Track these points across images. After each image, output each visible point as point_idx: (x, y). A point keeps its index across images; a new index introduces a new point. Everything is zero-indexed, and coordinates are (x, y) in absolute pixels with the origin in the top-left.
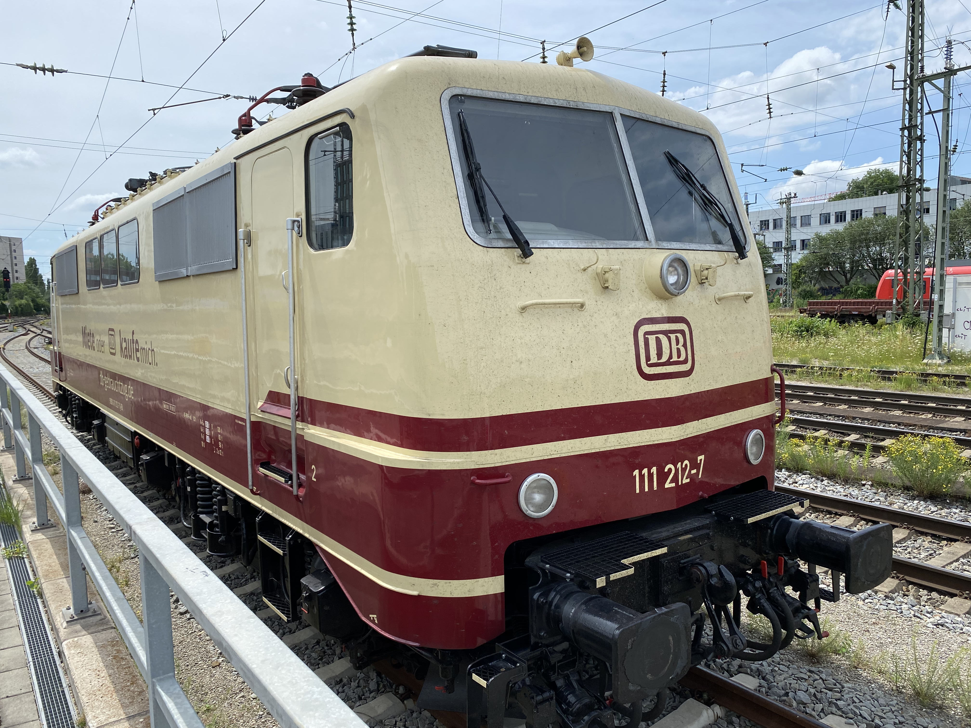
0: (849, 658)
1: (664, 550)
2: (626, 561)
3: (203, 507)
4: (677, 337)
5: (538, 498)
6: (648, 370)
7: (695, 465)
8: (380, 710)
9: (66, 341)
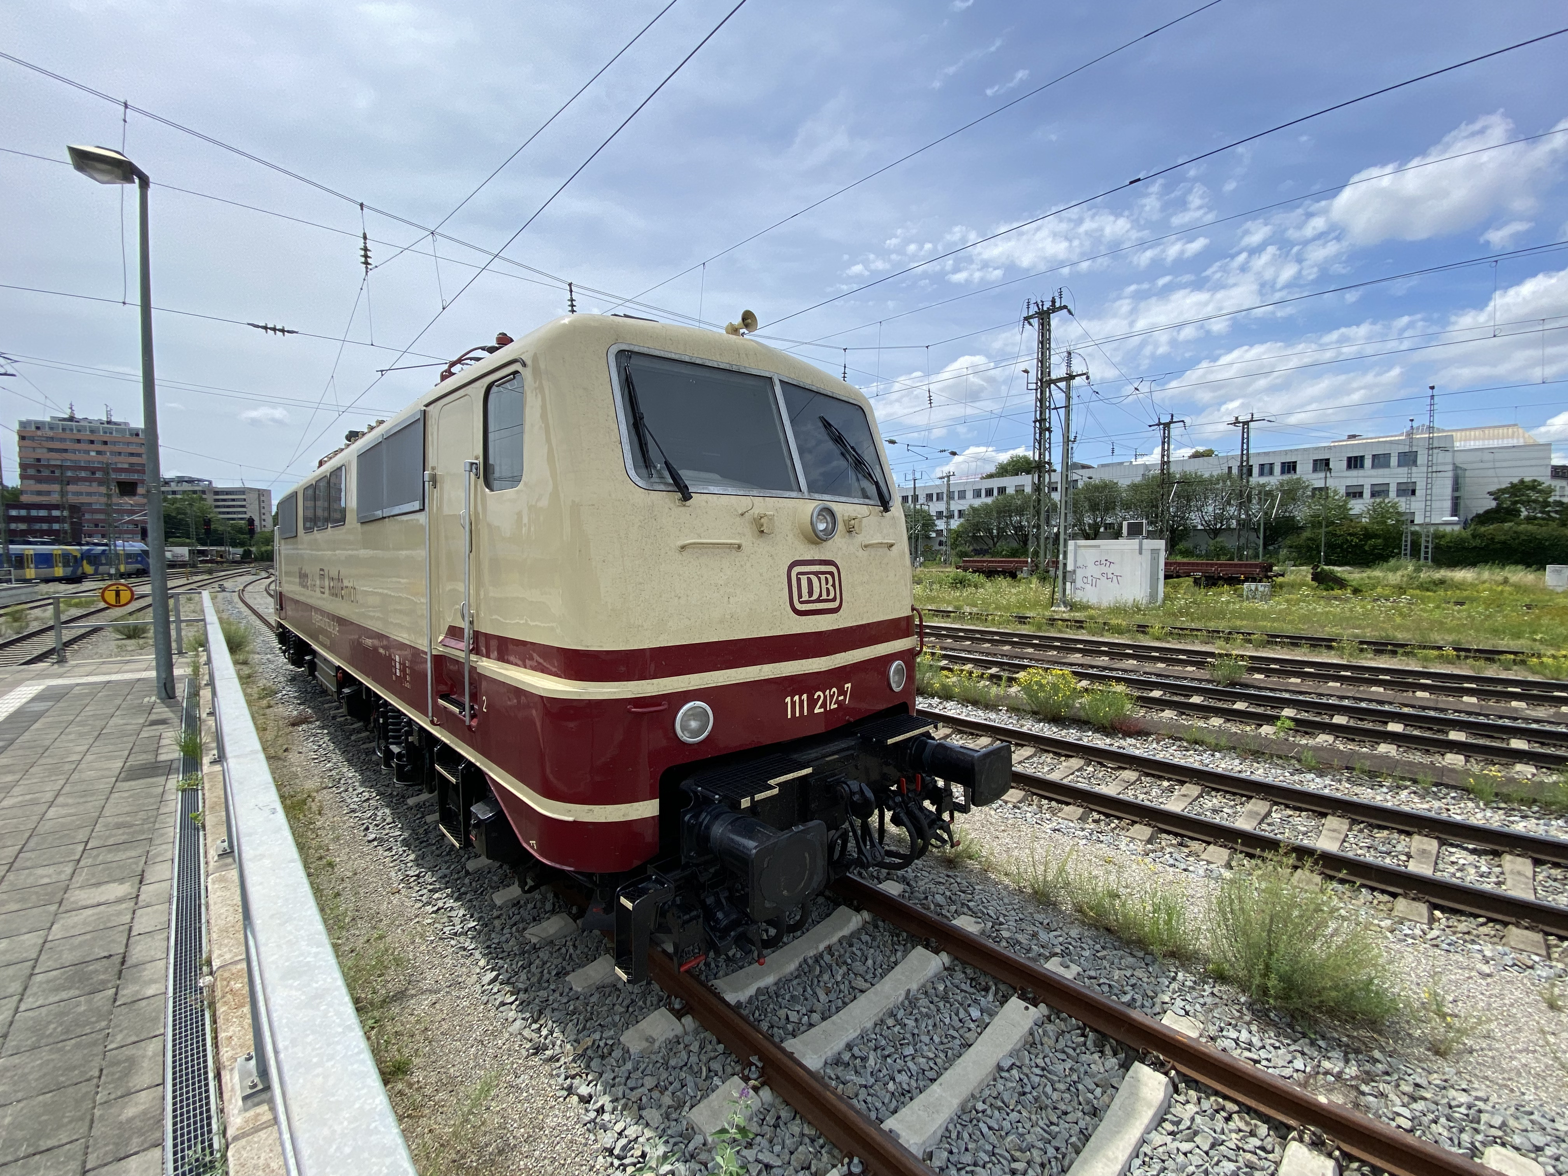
0: (980, 862)
1: (809, 770)
2: (772, 782)
3: (393, 737)
4: (826, 579)
5: (694, 724)
6: (799, 607)
7: (842, 692)
8: (552, 931)
9: (287, 582)
